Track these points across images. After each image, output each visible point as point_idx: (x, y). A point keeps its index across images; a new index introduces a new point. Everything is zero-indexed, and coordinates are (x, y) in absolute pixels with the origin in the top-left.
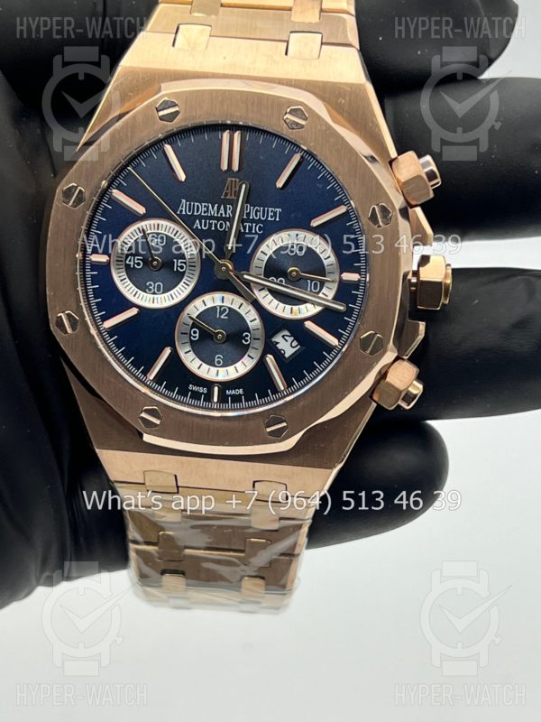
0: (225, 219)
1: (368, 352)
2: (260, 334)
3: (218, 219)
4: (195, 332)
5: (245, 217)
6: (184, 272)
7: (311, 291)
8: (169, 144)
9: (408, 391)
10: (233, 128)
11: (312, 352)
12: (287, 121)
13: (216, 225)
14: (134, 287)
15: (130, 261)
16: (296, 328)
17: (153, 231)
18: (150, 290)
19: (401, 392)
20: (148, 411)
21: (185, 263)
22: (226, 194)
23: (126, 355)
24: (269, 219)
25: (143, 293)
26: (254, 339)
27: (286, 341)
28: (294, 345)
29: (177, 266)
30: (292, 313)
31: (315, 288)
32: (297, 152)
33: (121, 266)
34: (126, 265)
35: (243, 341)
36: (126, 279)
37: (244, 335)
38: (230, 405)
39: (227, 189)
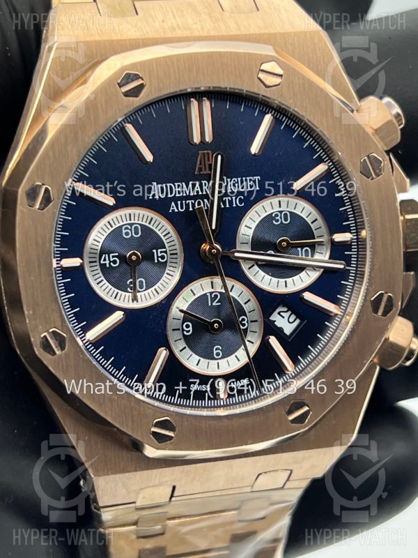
1: (380, 313)
2: (258, 315)
4: (188, 326)
6: (167, 261)
8: (129, 123)
9: (410, 347)
10: (199, 95)
11: (314, 324)
12: (262, 79)
14: (113, 289)
15: (105, 260)
16: (293, 302)
17: (125, 223)
19: (405, 349)
20: (159, 425)
21: (166, 252)
22: (200, 170)
23: (116, 365)
25: (124, 293)
26: (252, 322)
27: (283, 317)
28: (291, 320)
29: (158, 257)
30: (286, 286)
31: (307, 255)
32: (268, 113)
33: (96, 268)
34: (101, 265)
35: (240, 326)
36: (102, 280)
37: (240, 319)
38: (237, 399)
39: (201, 164)
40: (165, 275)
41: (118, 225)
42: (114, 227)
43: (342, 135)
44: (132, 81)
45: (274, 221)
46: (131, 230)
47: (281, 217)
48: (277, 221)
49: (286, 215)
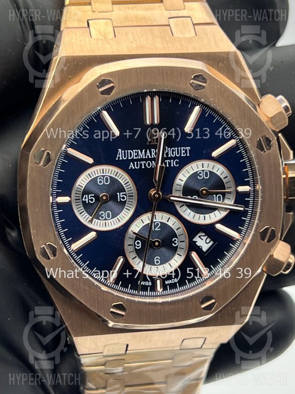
0: (151, 160)
1: (266, 241)
3: (146, 160)
4: (138, 243)
5: (165, 156)
6: (126, 201)
8: (104, 110)
9: (288, 262)
10: (152, 94)
11: (222, 245)
12: (193, 85)
13: (145, 164)
15: (85, 198)
16: (209, 230)
17: (99, 175)
18: (102, 217)
21: (126, 195)
23: (90, 267)
24: (182, 155)
25: (97, 220)
26: (181, 242)
27: (202, 239)
28: (207, 242)
29: (120, 198)
30: (205, 219)
31: (220, 200)
32: (197, 105)
33: (79, 203)
34: (83, 202)
35: (173, 244)
36: (83, 212)
37: (173, 240)
38: (169, 291)
40: (125, 209)
41: (95, 176)
42: (93, 177)
43: (245, 123)
44: (107, 84)
45: (198, 177)
46: (103, 179)
47: (203, 174)
48: (201, 176)
49: (206, 173)
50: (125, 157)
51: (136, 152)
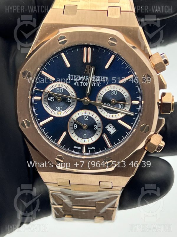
0: (87, 81)
1: (143, 132)
2: (101, 125)
3: (83, 81)
4: (75, 126)
5: (94, 80)
6: (70, 102)
7: (120, 108)
8: (63, 53)
9: (159, 146)
10: (87, 46)
11: (121, 132)
12: (109, 43)
14: (51, 109)
15: (49, 99)
16: (114, 123)
17: (58, 87)
18: (58, 110)
19: (156, 146)
20: (58, 158)
21: (71, 99)
22: (86, 72)
23: (49, 135)
24: (103, 81)
25: (55, 111)
26: (98, 127)
27: (111, 128)
28: (114, 129)
29: (68, 100)
30: (113, 117)
31: (122, 107)
32: (113, 55)
33: (46, 101)
34: (48, 100)
35: (94, 128)
36: (48, 106)
37: (94, 126)
38: (90, 153)
39: (86, 70)
40: (70, 107)
41: (55, 87)
42: (54, 88)
44: (63, 39)
46: (60, 90)
48: (112, 93)
49: (116, 92)
50: (72, 79)
51: (78, 77)
